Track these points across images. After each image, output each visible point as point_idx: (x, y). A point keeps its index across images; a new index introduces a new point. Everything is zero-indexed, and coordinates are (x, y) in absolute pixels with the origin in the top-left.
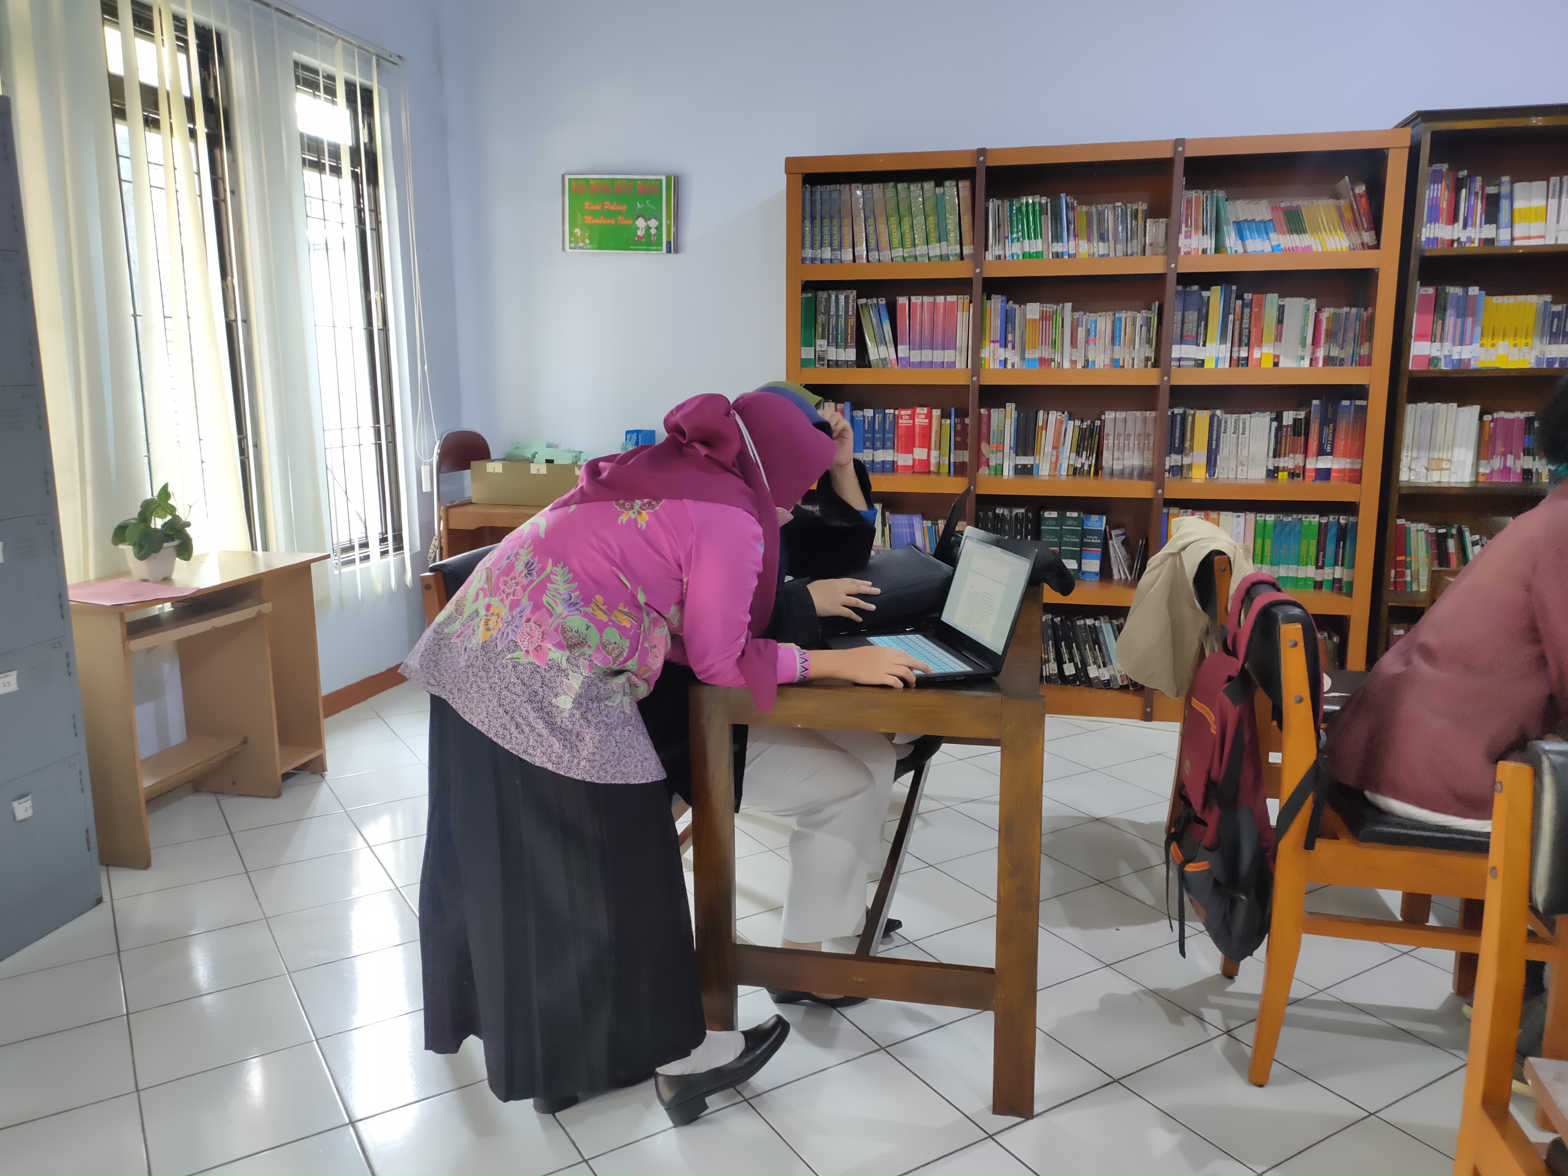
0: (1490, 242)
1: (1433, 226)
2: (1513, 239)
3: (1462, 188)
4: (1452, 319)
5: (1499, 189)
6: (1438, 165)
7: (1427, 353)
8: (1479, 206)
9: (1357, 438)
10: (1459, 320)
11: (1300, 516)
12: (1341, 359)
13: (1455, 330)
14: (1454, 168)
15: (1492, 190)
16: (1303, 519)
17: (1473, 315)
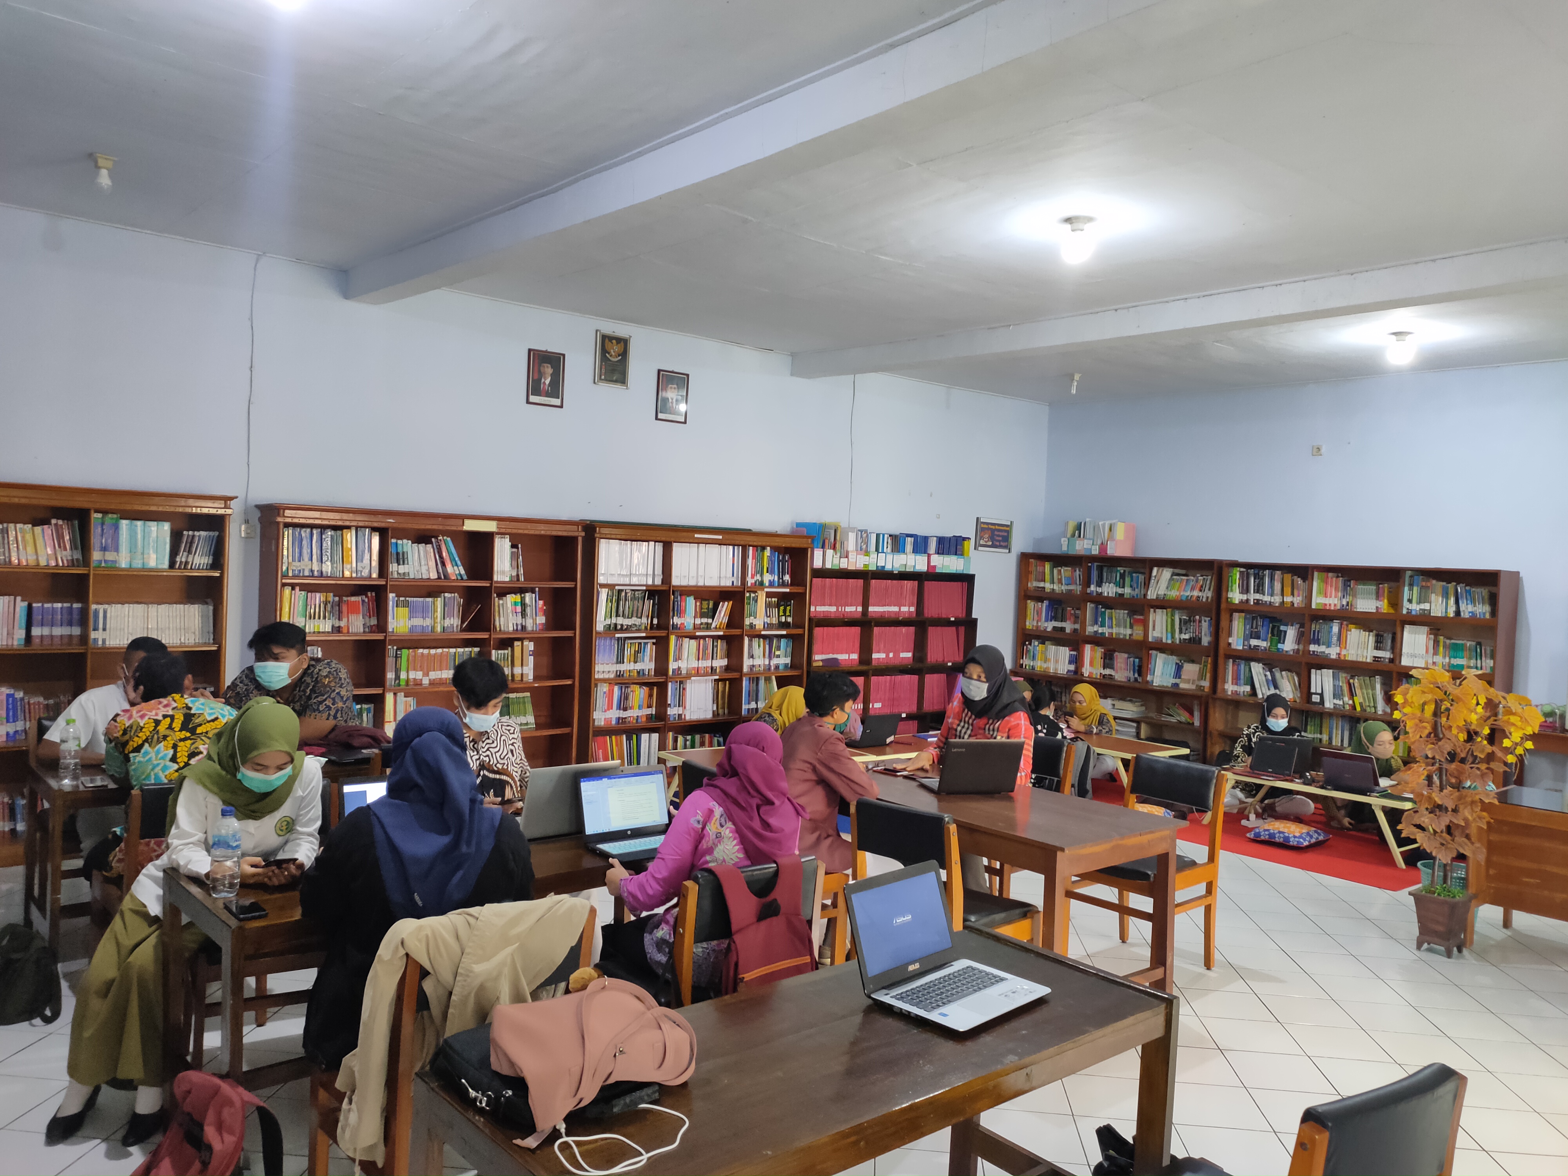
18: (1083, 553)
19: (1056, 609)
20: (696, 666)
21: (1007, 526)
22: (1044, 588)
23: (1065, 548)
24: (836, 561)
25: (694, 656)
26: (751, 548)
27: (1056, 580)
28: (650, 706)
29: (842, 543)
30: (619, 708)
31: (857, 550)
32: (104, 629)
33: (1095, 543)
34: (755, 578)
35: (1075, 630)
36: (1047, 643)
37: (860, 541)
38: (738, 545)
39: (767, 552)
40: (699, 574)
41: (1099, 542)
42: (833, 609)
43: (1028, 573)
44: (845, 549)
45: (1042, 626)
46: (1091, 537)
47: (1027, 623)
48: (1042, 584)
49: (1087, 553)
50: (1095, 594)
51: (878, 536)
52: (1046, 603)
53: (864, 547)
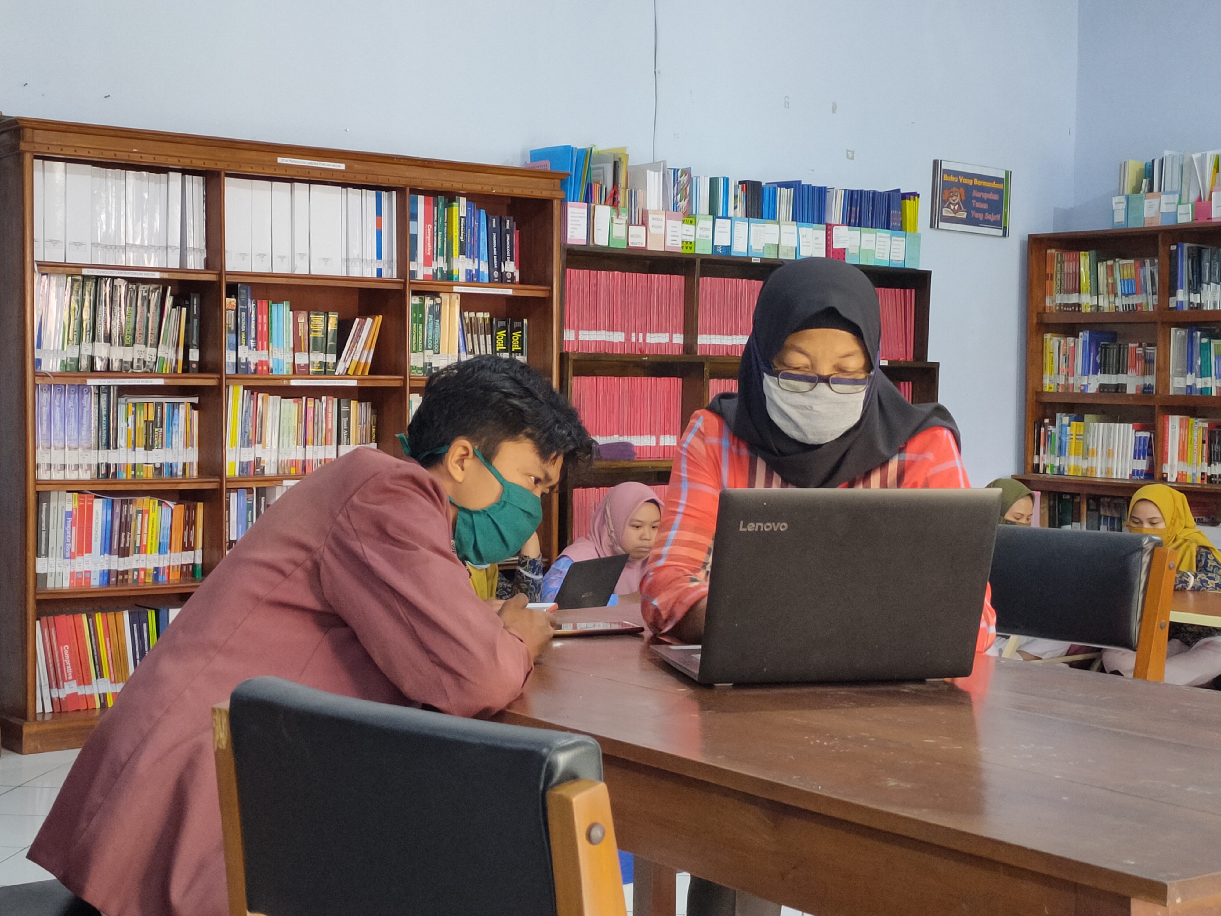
18: (1159, 223)
19: (1105, 348)
20: (300, 457)
21: (999, 180)
22: (1079, 305)
23: (1120, 218)
24: (619, 231)
25: (293, 434)
26: (421, 199)
27: (1102, 287)
28: (188, 547)
29: (632, 195)
30: (108, 549)
31: (666, 209)
33: (1184, 199)
34: (434, 266)
35: (1146, 390)
36: (1087, 417)
37: (671, 191)
38: (388, 189)
39: (460, 208)
40: (297, 250)
41: (1193, 197)
42: (618, 337)
43: (1046, 277)
44: (640, 206)
45: (1078, 384)
46: (1176, 187)
47: (1046, 382)
48: (1073, 299)
49: (1169, 223)
50: (1186, 308)
51: (713, 182)
52: (1084, 336)
53: (683, 204)
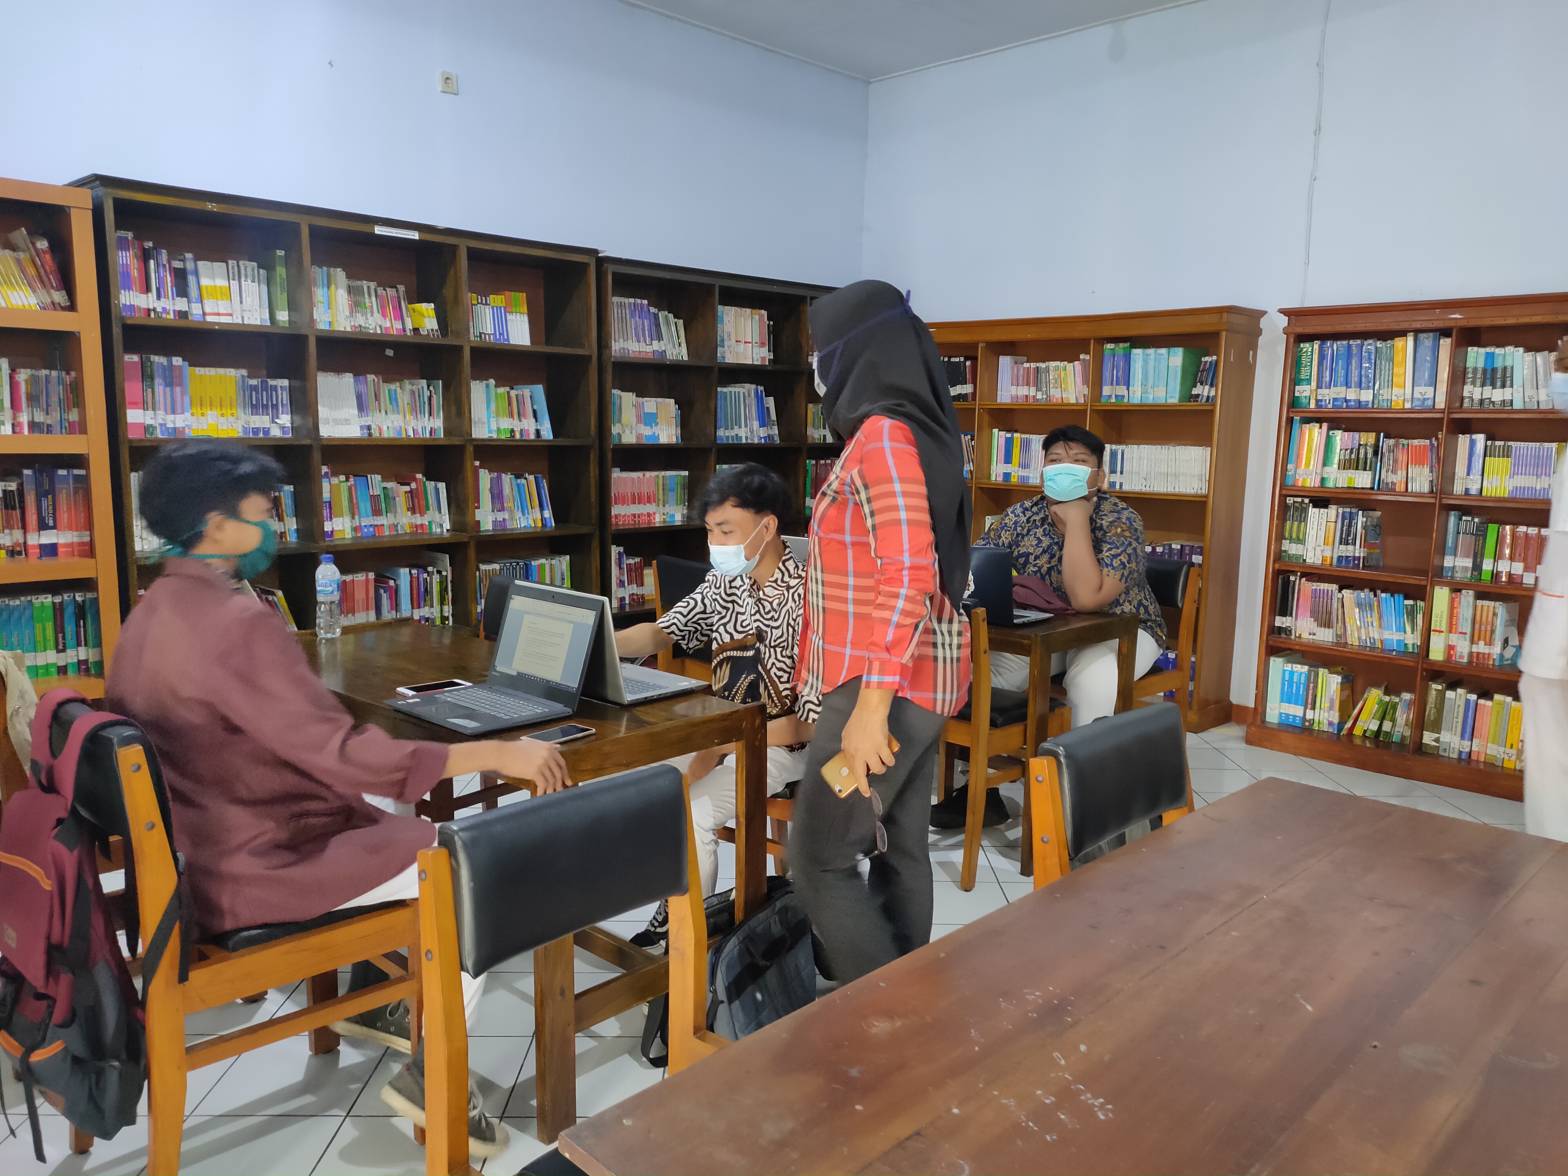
0: (183, 315)
1: (127, 293)
2: (204, 314)
3: (150, 259)
4: (161, 387)
5: (184, 264)
6: (122, 232)
7: (142, 421)
8: (169, 279)
9: (82, 510)
10: (168, 389)
11: (29, 598)
12: (48, 425)
13: (165, 399)
14: (139, 237)
15: (177, 264)
16: (34, 601)
17: (181, 384)
32: (1122, 473)
